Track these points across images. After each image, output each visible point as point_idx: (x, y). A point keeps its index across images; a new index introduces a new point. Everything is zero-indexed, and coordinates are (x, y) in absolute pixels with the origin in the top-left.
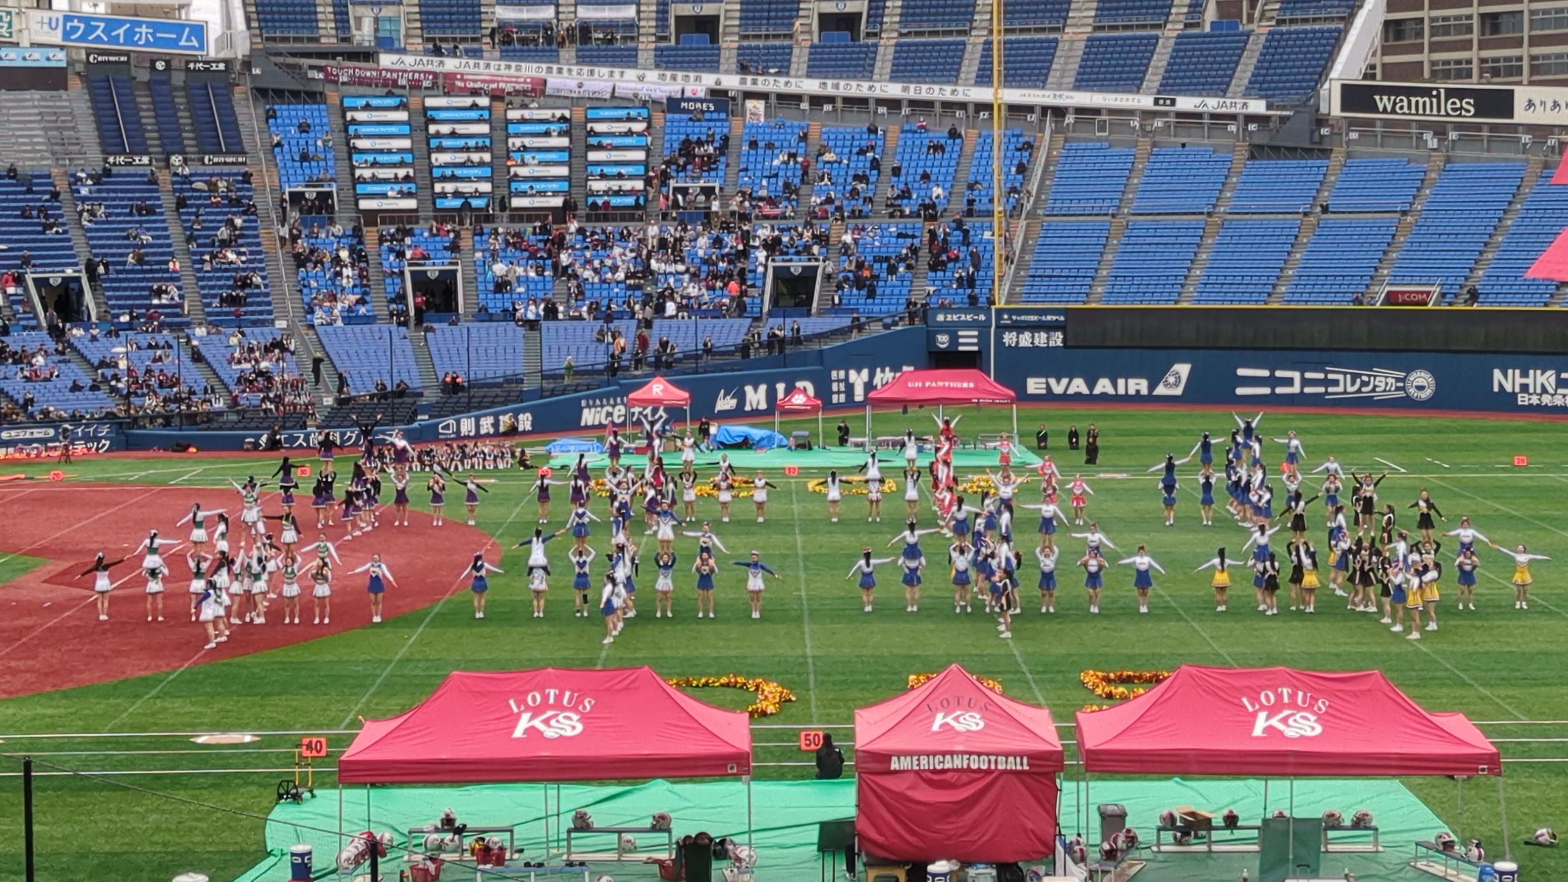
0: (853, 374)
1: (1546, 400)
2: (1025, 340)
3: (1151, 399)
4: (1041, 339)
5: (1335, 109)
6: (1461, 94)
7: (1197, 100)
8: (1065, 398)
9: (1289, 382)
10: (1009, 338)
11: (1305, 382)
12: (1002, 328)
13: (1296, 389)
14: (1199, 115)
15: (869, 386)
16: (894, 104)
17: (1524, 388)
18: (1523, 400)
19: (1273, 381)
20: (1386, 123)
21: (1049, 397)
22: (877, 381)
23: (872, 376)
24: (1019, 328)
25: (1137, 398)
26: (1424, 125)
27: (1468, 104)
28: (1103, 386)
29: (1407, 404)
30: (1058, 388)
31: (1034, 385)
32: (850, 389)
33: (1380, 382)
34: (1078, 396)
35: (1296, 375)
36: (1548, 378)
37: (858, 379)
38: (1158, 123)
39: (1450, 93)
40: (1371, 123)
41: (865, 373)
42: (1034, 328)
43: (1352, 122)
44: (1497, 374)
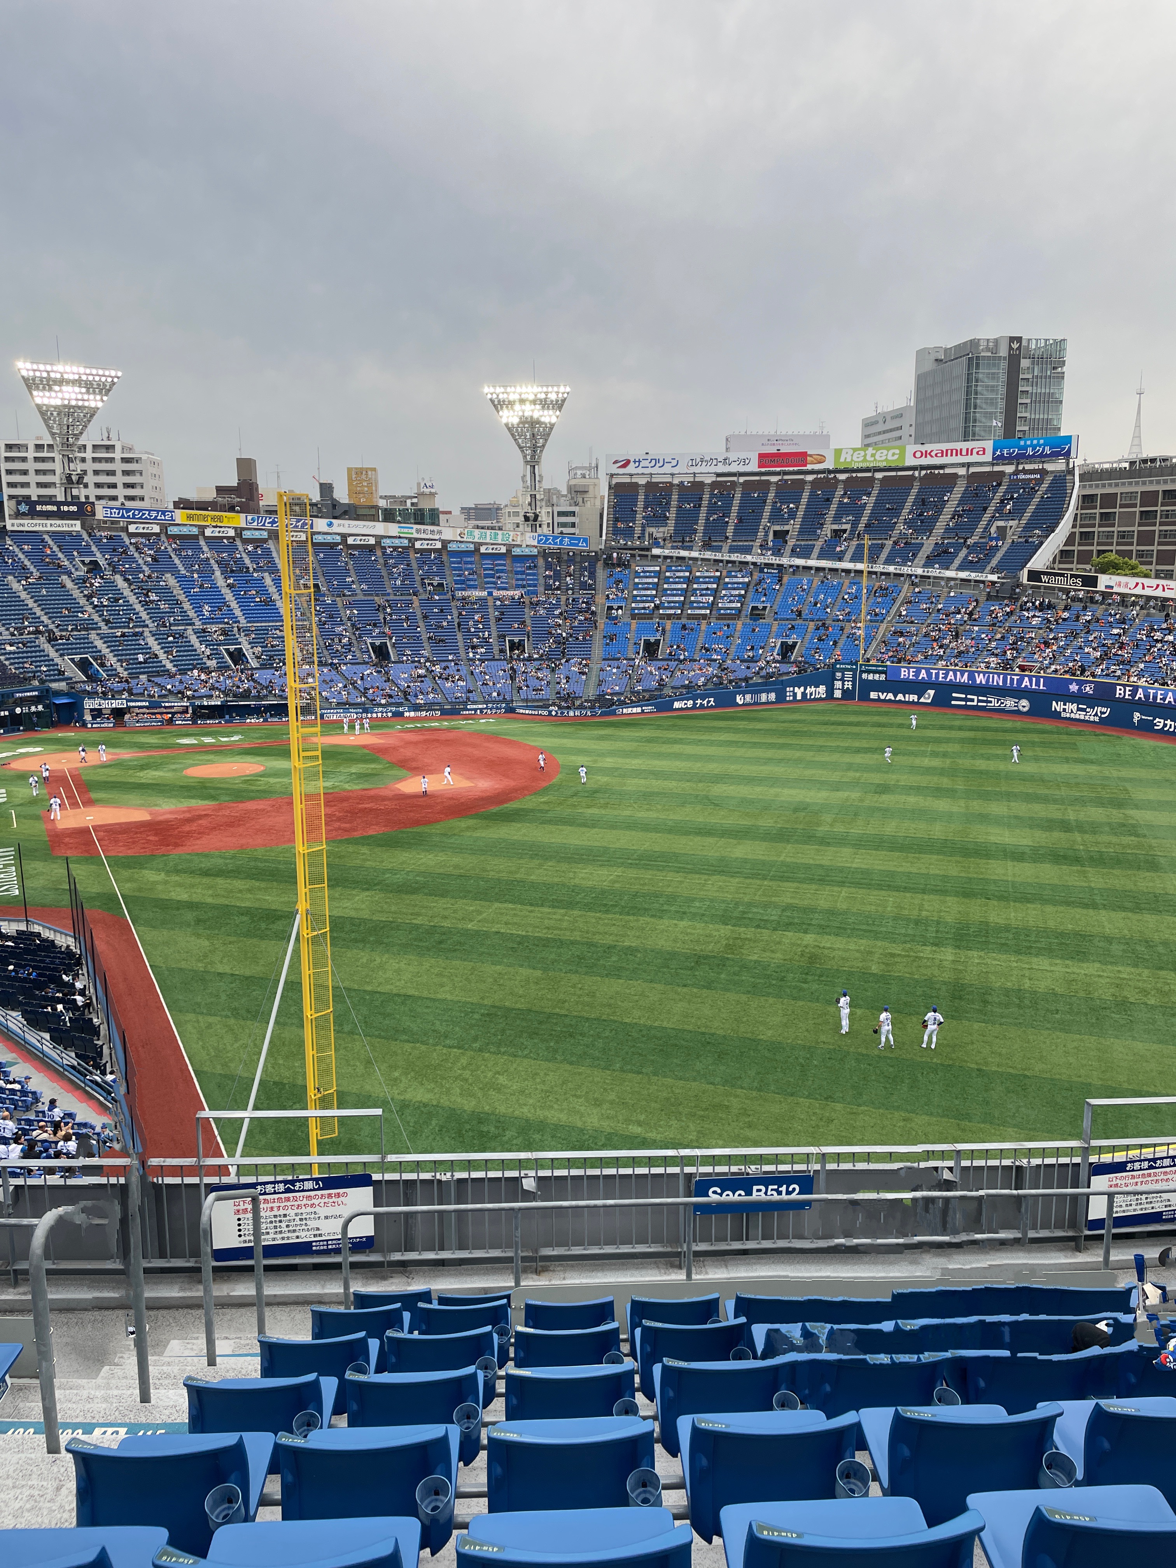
0: (796, 689)
1: (1073, 716)
2: (871, 677)
4: (877, 677)
5: (1025, 581)
6: (1076, 576)
8: (885, 701)
9: (972, 700)
10: (864, 676)
11: (979, 701)
12: (862, 672)
13: (975, 703)
14: (969, 581)
15: (804, 694)
17: (1064, 710)
18: (1063, 715)
19: (966, 700)
20: (1046, 588)
21: (879, 700)
22: (808, 691)
23: (805, 689)
24: (869, 672)
25: (913, 703)
26: (1060, 589)
27: (1079, 581)
28: (900, 697)
29: (1018, 712)
30: (882, 697)
31: (873, 695)
32: (795, 695)
33: (1008, 703)
34: (890, 700)
35: (975, 698)
36: (1074, 707)
37: (799, 691)
38: (952, 583)
39: (1072, 576)
40: (1039, 587)
41: (802, 689)
42: (874, 672)
43: (1033, 587)
44: (1054, 703)
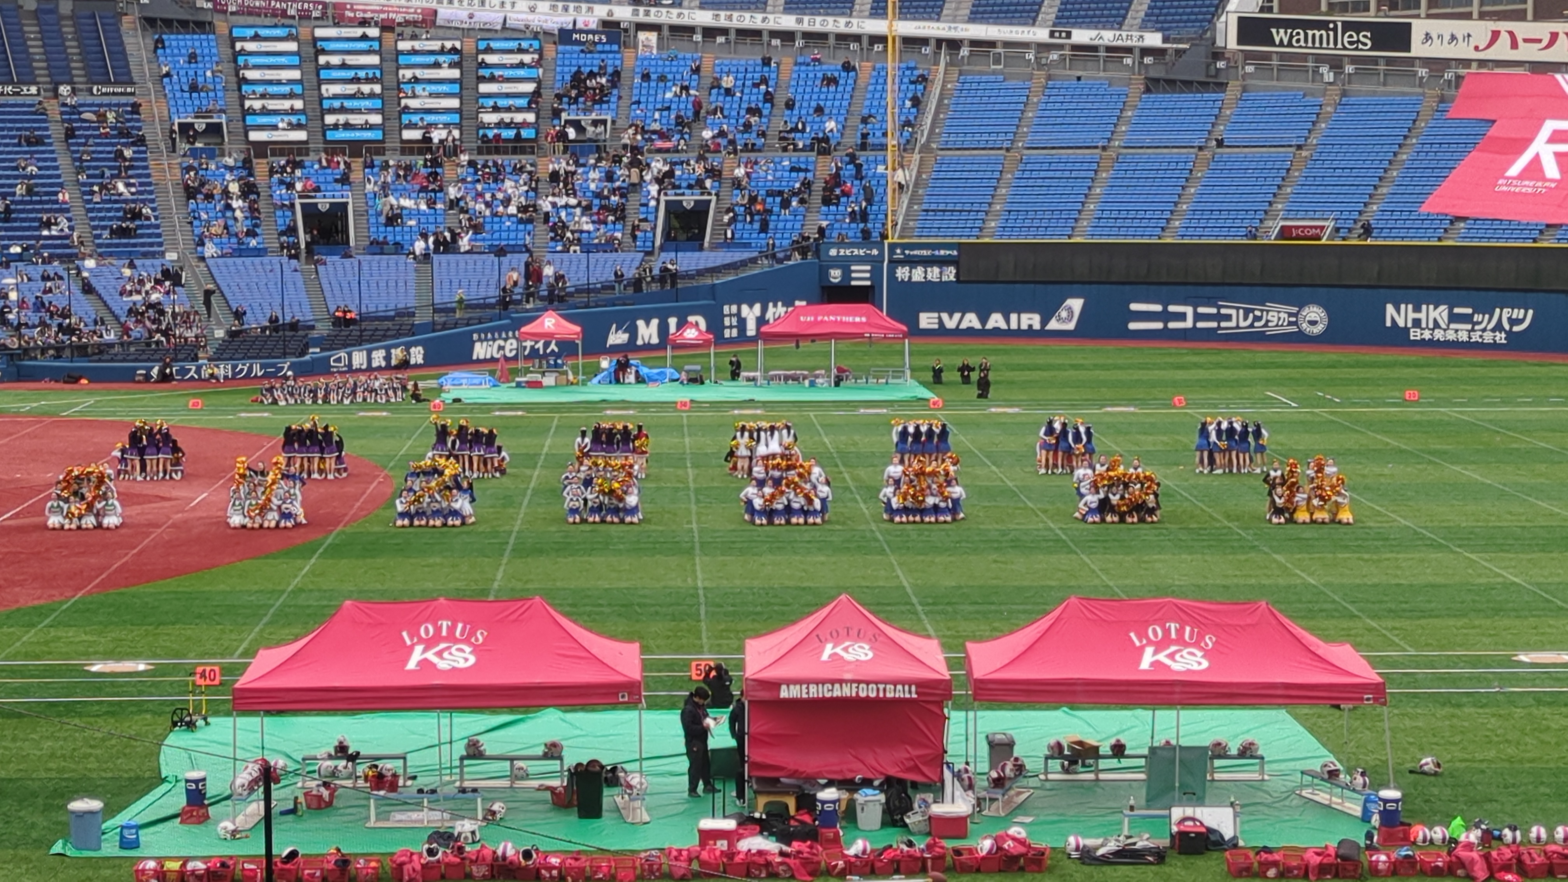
0: (745, 308)
1: (1439, 335)
2: (918, 274)
3: (1043, 334)
4: (934, 274)
5: (1232, 43)
6: (1358, 27)
7: (1093, 33)
8: (957, 332)
9: (1182, 317)
10: (902, 273)
11: (1198, 317)
12: (894, 263)
13: (1189, 324)
14: (1094, 48)
15: (761, 321)
16: (787, 36)
17: (1417, 323)
18: (1415, 335)
19: (1165, 316)
20: (1282, 56)
21: (942, 331)
22: (769, 315)
23: (764, 310)
24: (912, 262)
25: (1030, 333)
26: (1320, 59)
27: (1365, 37)
28: (996, 320)
29: (1299, 338)
30: (950, 323)
31: (927, 320)
32: (742, 323)
33: (1273, 317)
34: (970, 331)
35: (1189, 310)
36: (1441, 313)
37: (751, 313)
38: (1054, 56)
39: (1347, 26)
40: (1267, 56)
41: (757, 307)
42: (927, 262)
43: (1248, 56)
44: (1390, 309)
